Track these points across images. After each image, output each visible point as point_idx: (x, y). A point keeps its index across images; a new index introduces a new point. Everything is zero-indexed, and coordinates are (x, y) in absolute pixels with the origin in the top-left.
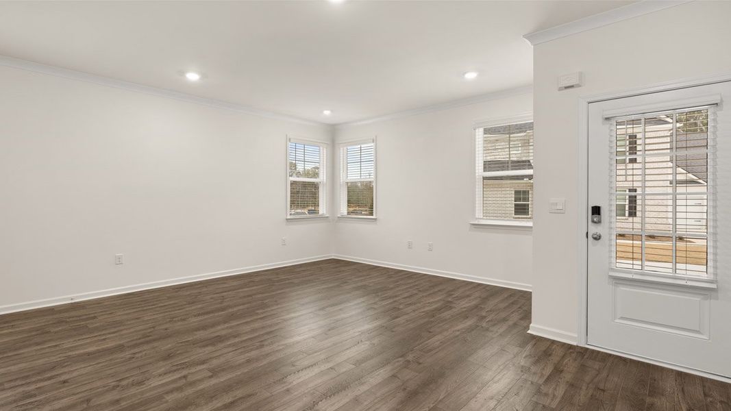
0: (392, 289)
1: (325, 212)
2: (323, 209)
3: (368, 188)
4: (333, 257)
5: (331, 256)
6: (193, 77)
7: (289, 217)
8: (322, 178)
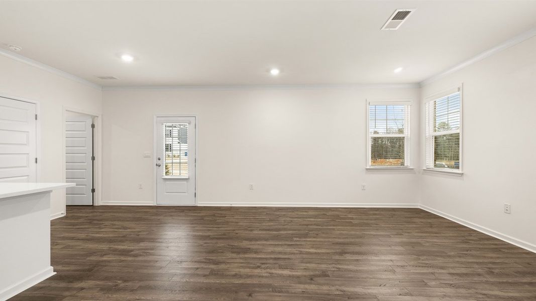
0: (449, 256)
1: (409, 165)
2: (408, 161)
3: (455, 139)
4: (419, 207)
5: (417, 205)
6: (275, 72)
7: (368, 167)
8: (407, 134)
